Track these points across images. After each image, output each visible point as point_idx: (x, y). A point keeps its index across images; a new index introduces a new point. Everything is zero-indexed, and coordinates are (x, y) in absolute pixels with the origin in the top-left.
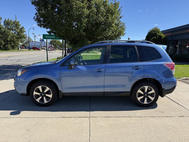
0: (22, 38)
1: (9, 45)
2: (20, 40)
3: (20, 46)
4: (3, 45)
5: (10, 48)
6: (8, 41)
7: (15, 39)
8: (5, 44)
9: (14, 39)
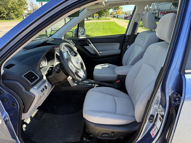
0: (24, 4)
1: (13, 14)
2: (22, 7)
3: (24, 15)
4: (6, 14)
5: (14, 17)
6: (9, 9)
7: (17, 6)
8: (8, 13)
9: (15, 6)
